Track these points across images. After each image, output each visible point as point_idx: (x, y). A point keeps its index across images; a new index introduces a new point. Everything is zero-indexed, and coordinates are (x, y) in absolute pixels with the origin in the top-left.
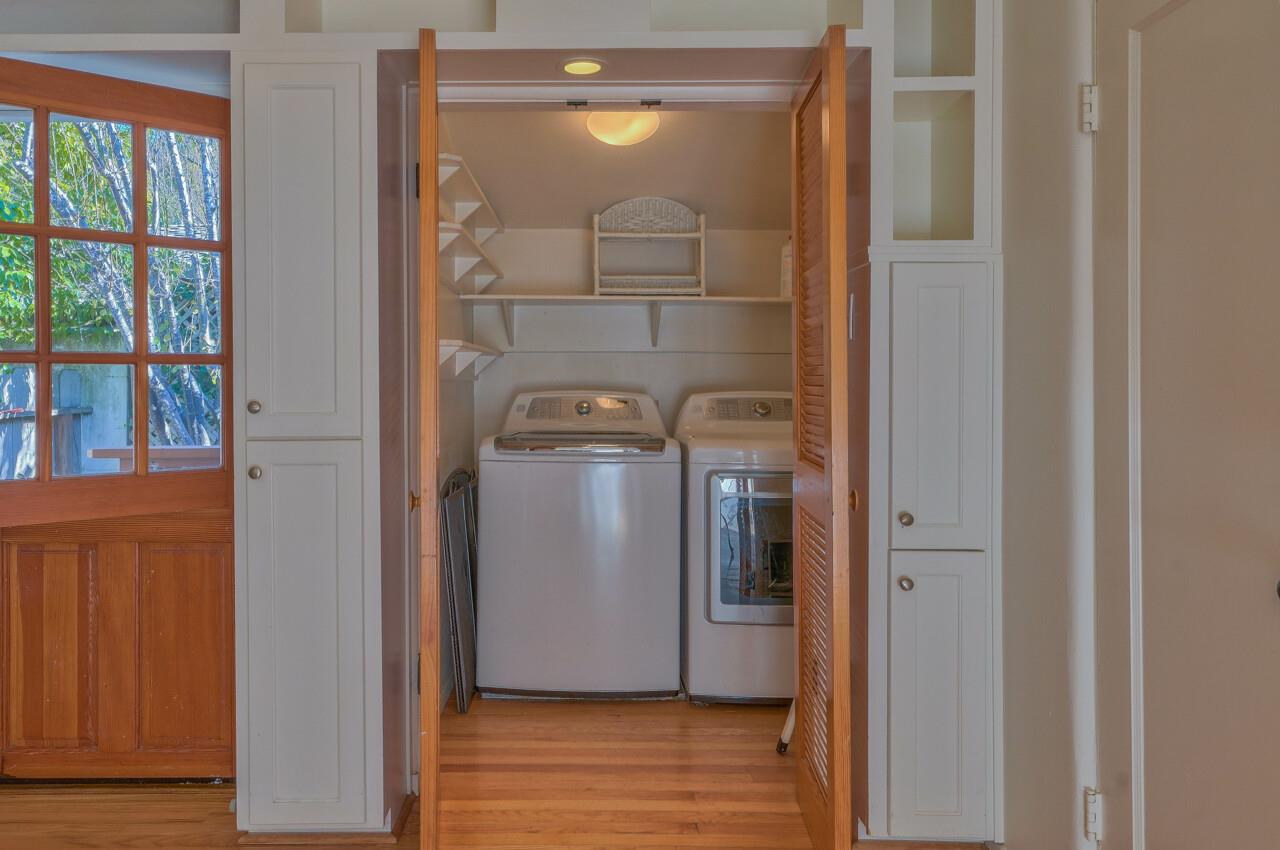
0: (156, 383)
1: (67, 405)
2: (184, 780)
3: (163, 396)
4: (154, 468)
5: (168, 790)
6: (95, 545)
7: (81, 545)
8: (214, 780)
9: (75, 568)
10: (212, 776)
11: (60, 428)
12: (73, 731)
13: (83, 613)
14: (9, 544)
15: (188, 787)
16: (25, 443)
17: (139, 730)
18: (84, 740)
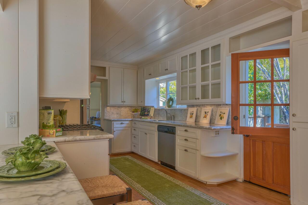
0: (284, 110)
1: (267, 114)
2: (282, 193)
3: (286, 113)
4: (275, 127)
5: (278, 194)
6: (265, 141)
7: (262, 141)
8: (288, 195)
9: (261, 145)
10: (288, 194)
11: (265, 119)
12: (261, 177)
13: (263, 154)
14: (250, 139)
15: (283, 195)
16: (258, 122)
17: (273, 180)
18: (263, 179)
